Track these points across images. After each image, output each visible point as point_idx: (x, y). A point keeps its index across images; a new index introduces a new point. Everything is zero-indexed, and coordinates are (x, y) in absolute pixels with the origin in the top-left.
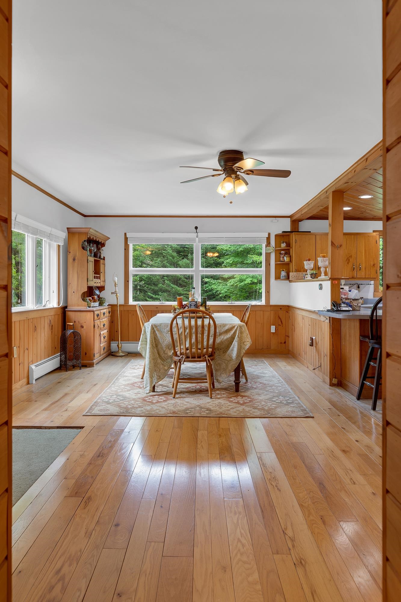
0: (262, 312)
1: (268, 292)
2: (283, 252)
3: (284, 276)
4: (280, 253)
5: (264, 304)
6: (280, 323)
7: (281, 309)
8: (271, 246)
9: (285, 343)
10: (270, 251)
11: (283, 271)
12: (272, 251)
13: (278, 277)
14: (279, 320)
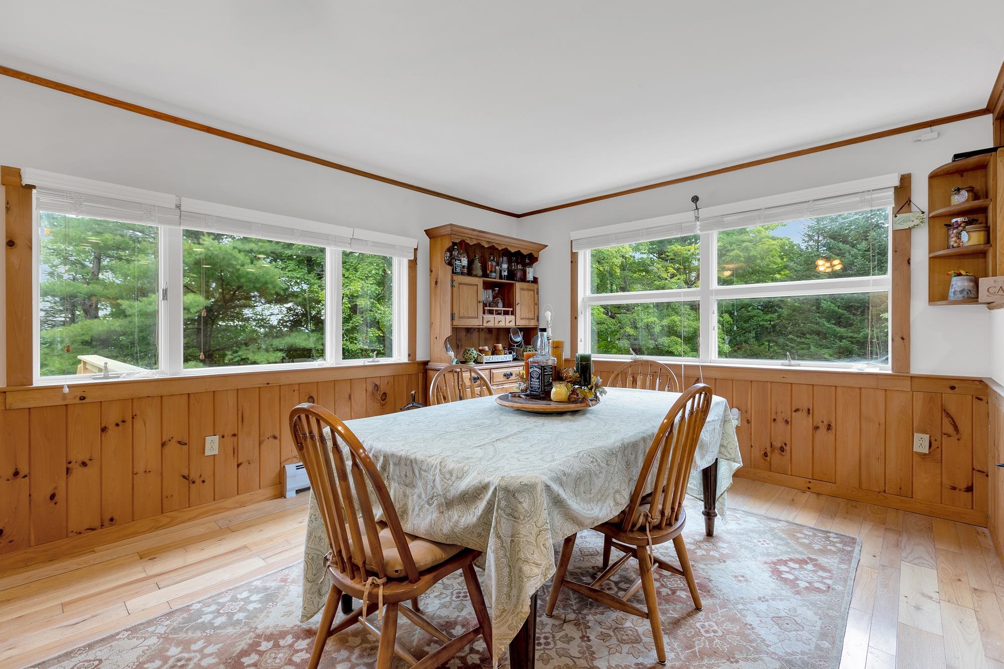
0: (882, 393)
1: (903, 339)
2: (959, 220)
3: (962, 292)
4: (949, 226)
5: (890, 372)
6: (950, 429)
7: (953, 388)
8: (913, 208)
9: (970, 489)
10: (911, 224)
11: (959, 275)
12: (917, 222)
13: (938, 295)
14: (946, 421)
